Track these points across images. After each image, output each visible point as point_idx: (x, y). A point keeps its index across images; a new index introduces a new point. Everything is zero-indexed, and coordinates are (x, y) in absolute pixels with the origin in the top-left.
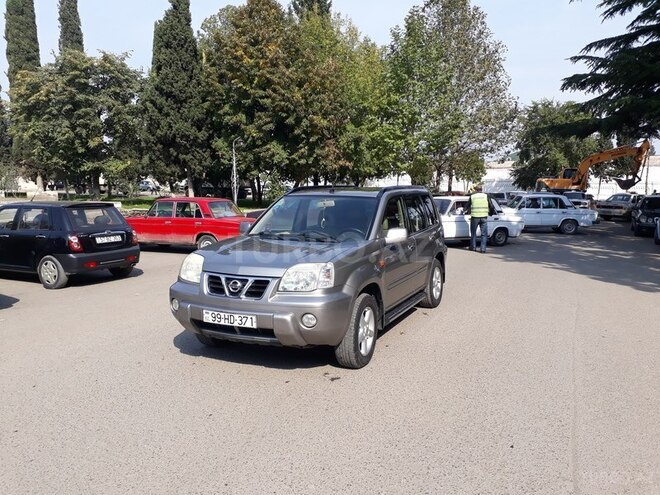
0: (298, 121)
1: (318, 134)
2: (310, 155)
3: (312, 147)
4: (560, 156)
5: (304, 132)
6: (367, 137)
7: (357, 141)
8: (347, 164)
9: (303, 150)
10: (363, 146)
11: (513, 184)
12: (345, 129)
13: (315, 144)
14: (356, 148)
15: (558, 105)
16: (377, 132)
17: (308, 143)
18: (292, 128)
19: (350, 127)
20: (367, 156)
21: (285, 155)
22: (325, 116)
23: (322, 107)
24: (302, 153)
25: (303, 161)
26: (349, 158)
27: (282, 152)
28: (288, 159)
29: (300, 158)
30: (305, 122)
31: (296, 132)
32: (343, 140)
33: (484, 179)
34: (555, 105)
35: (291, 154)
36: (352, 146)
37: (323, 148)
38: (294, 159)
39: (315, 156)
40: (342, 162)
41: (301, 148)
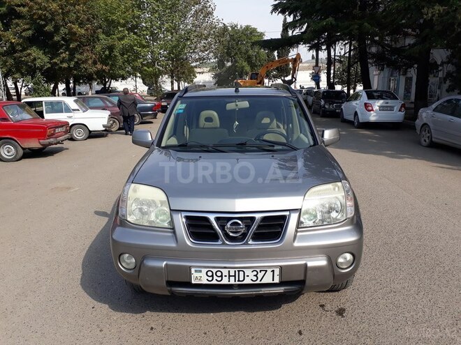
0: (57, 28)
1: (76, 41)
2: (71, 60)
3: (72, 53)
4: (245, 64)
5: (63, 39)
6: (119, 45)
7: (111, 48)
8: (104, 67)
9: (64, 55)
10: (116, 53)
11: (215, 84)
12: (98, 37)
13: (75, 50)
14: (110, 54)
15: (241, 27)
16: (126, 41)
17: (68, 49)
18: (50, 35)
19: (102, 36)
20: (120, 61)
21: (46, 60)
22: (81, 25)
23: (78, 18)
24: (64, 58)
25: (65, 65)
26: (104, 62)
27: (43, 57)
28: (50, 63)
29: (61, 62)
30: (63, 31)
31: (55, 38)
32: (98, 48)
33: (195, 80)
34: (239, 27)
35: (51, 59)
36: (107, 53)
37: (82, 53)
38: (56, 63)
39: (76, 60)
40: (99, 66)
41: (62, 53)
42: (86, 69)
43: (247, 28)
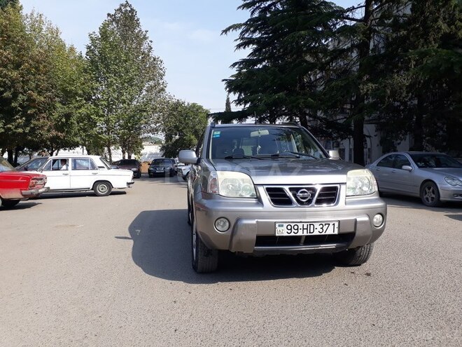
0: (15, 95)
1: (34, 107)
2: (26, 125)
3: (29, 119)
4: (193, 137)
5: (21, 105)
6: (76, 114)
7: (68, 116)
8: (60, 134)
10: (74, 120)
12: (54, 105)
13: (32, 116)
14: (67, 121)
15: (188, 104)
16: (83, 111)
17: (24, 114)
18: (8, 101)
19: (58, 105)
20: (76, 127)
22: (40, 93)
23: (38, 86)
24: (19, 123)
25: (20, 130)
28: (4, 128)
29: (16, 128)
30: (20, 97)
31: (13, 104)
32: (56, 115)
33: (142, 152)
34: (186, 104)
35: (5, 124)
36: (64, 120)
37: (38, 120)
38: (10, 129)
39: (32, 126)
40: (54, 133)
41: (18, 119)
42: (42, 135)
43: (194, 105)
